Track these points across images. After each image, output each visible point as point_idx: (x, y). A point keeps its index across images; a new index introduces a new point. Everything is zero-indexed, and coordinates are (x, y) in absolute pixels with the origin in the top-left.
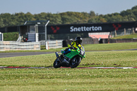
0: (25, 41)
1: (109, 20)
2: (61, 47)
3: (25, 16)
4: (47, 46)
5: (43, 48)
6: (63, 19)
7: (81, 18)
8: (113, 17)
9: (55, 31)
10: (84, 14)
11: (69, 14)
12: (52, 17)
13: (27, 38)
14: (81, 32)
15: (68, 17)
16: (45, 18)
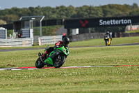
0: (20, 37)
7: (123, 11)
10: (126, 6)
11: (111, 6)
12: (94, 10)
15: (109, 10)
16: (86, 11)
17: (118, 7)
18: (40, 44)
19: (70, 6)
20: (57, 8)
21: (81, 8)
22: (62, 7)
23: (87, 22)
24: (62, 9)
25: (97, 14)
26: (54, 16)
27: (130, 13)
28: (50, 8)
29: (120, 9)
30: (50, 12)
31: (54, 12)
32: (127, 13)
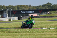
1: (37, 9)
2: (17, 20)
3: (2, 7)
4: (11, 19)
5: (10, 20)
6: (18, 8)
7: (26, 8)
8: (39, 7)
9: (15, 13)
10: (27, 6)
11: (21, 6)
12: (14, 7)
13: (3, 16)
14: (26, 13)
15: (20, 7)
16: (11, 7)
29: (24, 7)
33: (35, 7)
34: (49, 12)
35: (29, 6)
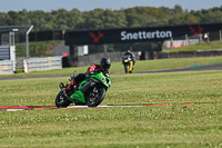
3: (68, 15)
7: (158, 17)
8: (211, 14)
9: (96, 40)
10: (164, 10)
12: (112, 15)
15: (137, 15)
16: (100, 17)
17: (150, 11)
18: (26, 70)
19: (75, 10)
20: (54, 13)
21: (91, 13)
22: (61, 11)
23: (101, 35)
24: (61, 14)
25: (117, 23)
26: (49, 26)
27: (170, 21)
28: (42, 13)
29: (154, 15)
30: (43, 20)
31: (48, 20)
32: (166, 20)
33: (197, 14)
34: (206, 36)
35: (175, 11)
